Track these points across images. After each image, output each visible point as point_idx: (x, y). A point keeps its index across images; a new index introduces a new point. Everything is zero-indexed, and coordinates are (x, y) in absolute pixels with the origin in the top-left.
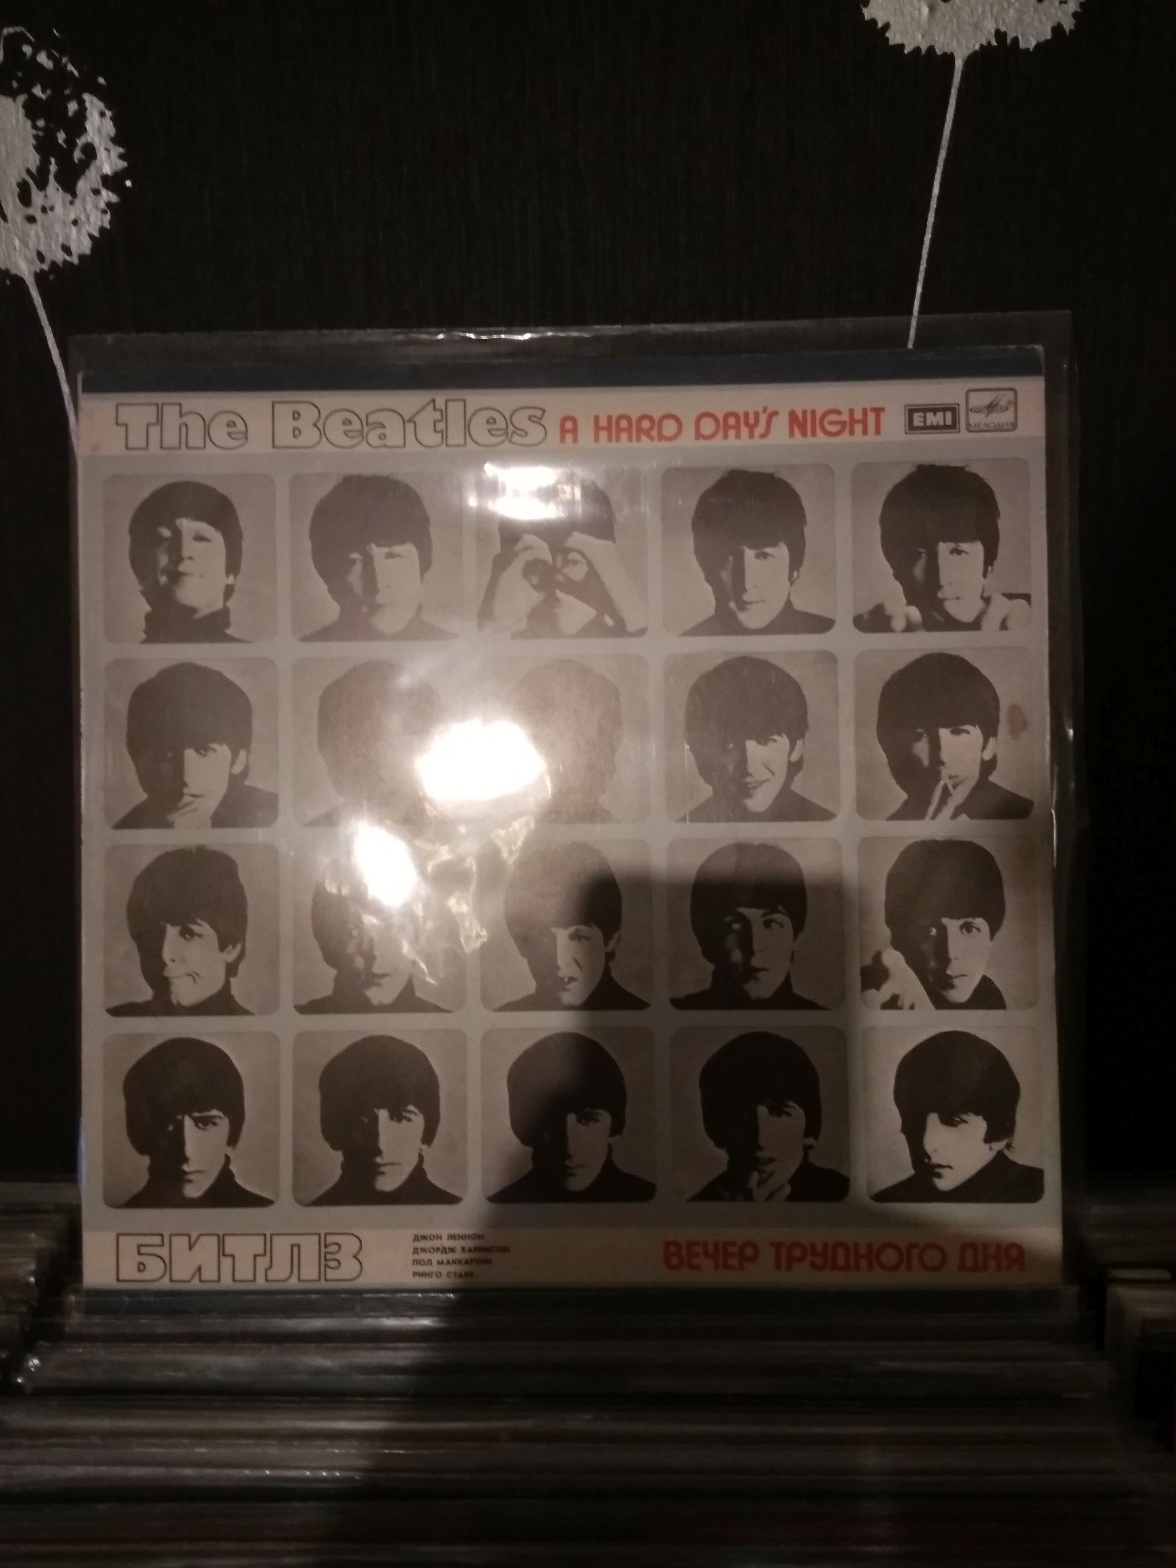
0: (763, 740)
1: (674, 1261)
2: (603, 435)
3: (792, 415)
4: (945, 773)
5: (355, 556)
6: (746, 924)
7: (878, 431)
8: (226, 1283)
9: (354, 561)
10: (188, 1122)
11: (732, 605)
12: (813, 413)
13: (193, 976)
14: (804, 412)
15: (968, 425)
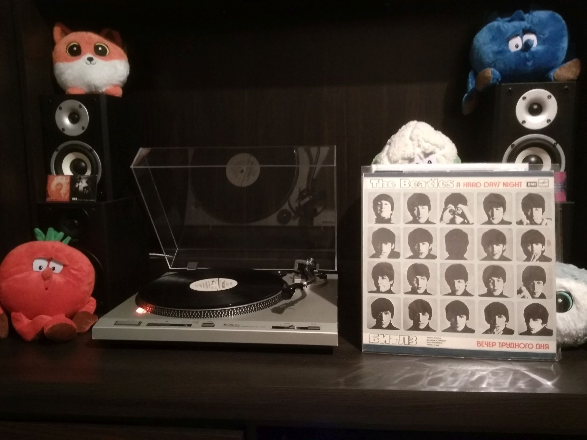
0: (497, 245)
1: (479, 345)
2: (465, 186)
3: (504, 184)
4: (534, 253)
5: (416, 208)
6: (494, 281)
7: (521, 186)
8: (391, 344)
9: (415, 209)
10: (383, 313)
11: (491, 219)
12: (508, 183)
13: (384, 286)
14: (506, 183)
15: (539, 186)
